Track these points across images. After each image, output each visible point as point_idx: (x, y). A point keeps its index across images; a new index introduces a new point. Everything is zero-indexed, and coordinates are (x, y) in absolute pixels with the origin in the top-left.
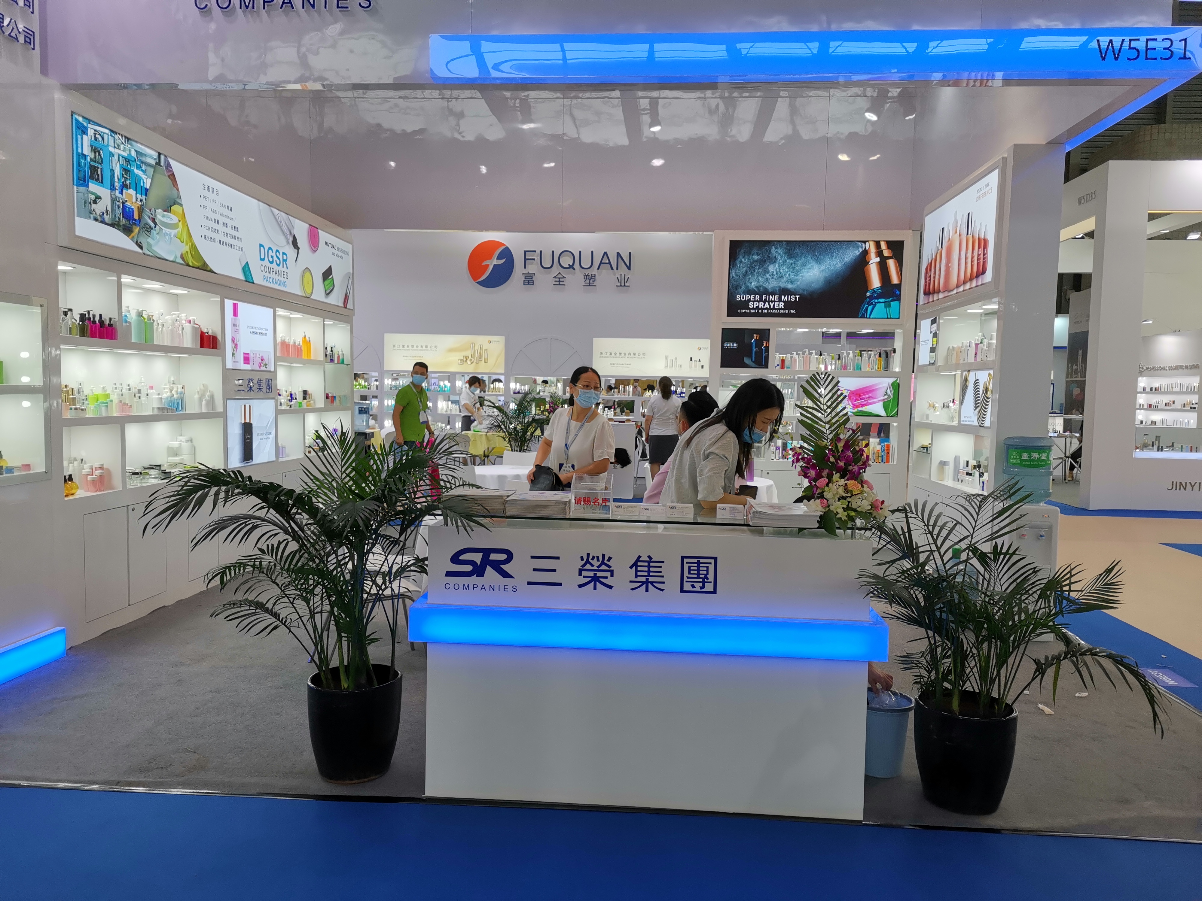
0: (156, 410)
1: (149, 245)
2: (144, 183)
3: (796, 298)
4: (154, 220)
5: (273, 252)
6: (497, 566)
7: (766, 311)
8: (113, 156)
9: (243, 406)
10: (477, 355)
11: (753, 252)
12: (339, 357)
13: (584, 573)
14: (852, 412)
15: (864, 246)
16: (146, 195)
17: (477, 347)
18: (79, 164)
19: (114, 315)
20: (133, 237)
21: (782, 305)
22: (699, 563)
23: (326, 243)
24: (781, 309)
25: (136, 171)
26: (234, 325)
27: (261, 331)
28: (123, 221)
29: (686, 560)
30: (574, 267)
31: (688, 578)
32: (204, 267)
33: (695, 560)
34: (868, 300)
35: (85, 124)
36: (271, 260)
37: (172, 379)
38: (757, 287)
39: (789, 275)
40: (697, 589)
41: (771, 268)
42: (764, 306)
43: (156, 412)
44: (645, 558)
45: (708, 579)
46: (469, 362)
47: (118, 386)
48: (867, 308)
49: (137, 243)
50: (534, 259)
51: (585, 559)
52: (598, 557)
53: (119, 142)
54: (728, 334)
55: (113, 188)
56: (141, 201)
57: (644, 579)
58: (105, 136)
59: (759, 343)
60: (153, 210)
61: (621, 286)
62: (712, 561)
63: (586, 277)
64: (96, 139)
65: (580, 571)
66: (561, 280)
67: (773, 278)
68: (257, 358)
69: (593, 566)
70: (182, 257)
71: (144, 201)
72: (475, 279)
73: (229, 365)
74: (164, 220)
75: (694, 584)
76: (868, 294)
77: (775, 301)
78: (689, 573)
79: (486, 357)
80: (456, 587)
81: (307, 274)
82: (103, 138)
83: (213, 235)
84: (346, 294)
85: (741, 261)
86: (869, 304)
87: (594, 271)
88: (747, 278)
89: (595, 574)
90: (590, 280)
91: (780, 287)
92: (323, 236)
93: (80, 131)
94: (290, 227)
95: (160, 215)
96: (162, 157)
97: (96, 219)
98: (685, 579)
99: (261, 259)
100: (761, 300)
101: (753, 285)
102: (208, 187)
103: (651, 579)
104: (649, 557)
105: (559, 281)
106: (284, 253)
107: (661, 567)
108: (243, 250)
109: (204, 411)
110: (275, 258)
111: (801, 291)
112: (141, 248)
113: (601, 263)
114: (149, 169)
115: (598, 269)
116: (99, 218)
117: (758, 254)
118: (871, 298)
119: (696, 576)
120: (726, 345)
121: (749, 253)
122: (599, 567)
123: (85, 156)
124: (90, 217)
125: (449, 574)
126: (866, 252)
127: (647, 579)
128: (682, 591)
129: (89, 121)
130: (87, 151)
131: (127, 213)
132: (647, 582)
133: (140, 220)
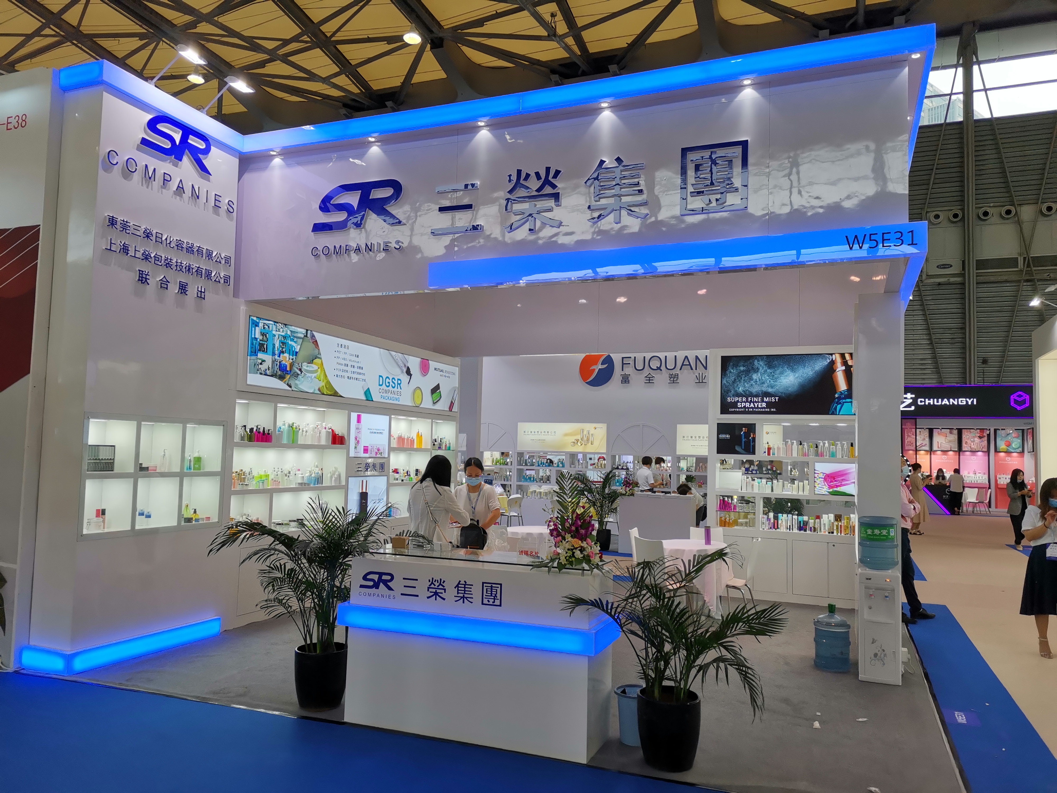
0: (297, 484)
1: (296, 385)
2: (295, 349)
3: (775, 399)
4: (300, 370)
5: (389, 379)
6: (385, 583)
7: (752, 410)
8: (275, 336)
9: (361, 481)
10: (585, 439)
11: (739, 365)
12: (446, 445)
13: (430, 590)
14: (828, 492)
15: (831, 357)
16: (296, 355)
17: (585, 432)
18: (252, 344)
19: (272, 428)
20: (285, 381)
21: (764, 405)
22: (492, 587)
23: (435, 369)
24: (764, 408)
25: (290, 343)
26: (357, 429)
27: (378, 431)
28: (279, 373)
29: (485, 585)
30: (661, 368)
31: (486, 596)
32: (336, 394)
33: (490, 585)
34: (837, 400)
35: (258, 321)
36: (388, 385)
37: (316, 464)
38: (744, 391)
39: (770, 381)
40: (491, 603)
41: (755, 376)
42: (750, 405)
43: (297, 486)
44: (462, 582)
45: (497, 597)
46: (579, 444)
47: (276, 470)
48: (836, 406)
49: (288, 385)
50: (630, 364)
51: (431, 581)
52: (438, 581)
53: (279, 327)
54: (722, 428)
55: (274, 354)
56: (292, 359)
57: (462, 595)
58: (271, 326)
59: (747, 435)
60: (300, 364)
61: (699, 382)
62: (499, 586)
63: (671, 376)
64: (264, 328)
65: (428, 588)
66: (651, 379)
67: (756, 384)
68: (375, 449)
69: (435, 585)
70: (319, 390)
71: (294, 359)
72: (584, 381)
73: (352, 454)
74: (308, 369)
75: (490, 600)
76: (837, 396)
77: (758, 402)
78: (487, 593)
79: (592, 440)
80: (365, 594)
81: (418, 391)
82: (269, 327)
83: (343, 374)
84: (452, 402)
85: (730, 372)
86: (838, 403)
87: (677, 371)
88: (736, 385)
89: (436, 591)
90: (674, 379)
91: (763, 391)
92: (432, 364)
93: (254, 325)
94: (405, 362)
95: (305, 366)
96: (309, 332)
97: (261, 374)
98: (484, 596)
99: (380, 385)
100: (747, 401)
101: (741, 390)
102: (342, 345)
103: (466, 596)
104: (465, 582)
105: (649, 380)
106: (398, 379)
107: (471, 588)
108: (366, 381)
109: (333, 484)
110: (391, 383)
111: (780, 394)
112: (290, 387)
113: (683, 365)
114: (299, 340)
115: (681, 369)
116: (263, 373)
117: (744, 366)
118: (839, 398)
119: (490, 595)
120: (720, 436)
121: (735, 366)
122: (438, 586)
123: (256, 339)
124: (257, 373)
125: (362, 586)
126: (833, 363)
127: (464, 595)
128: (483, 604)
129: (260, 319)
130: (258, 335)
131: (282, 368)
132: (463, 597)
133: (290, 371)
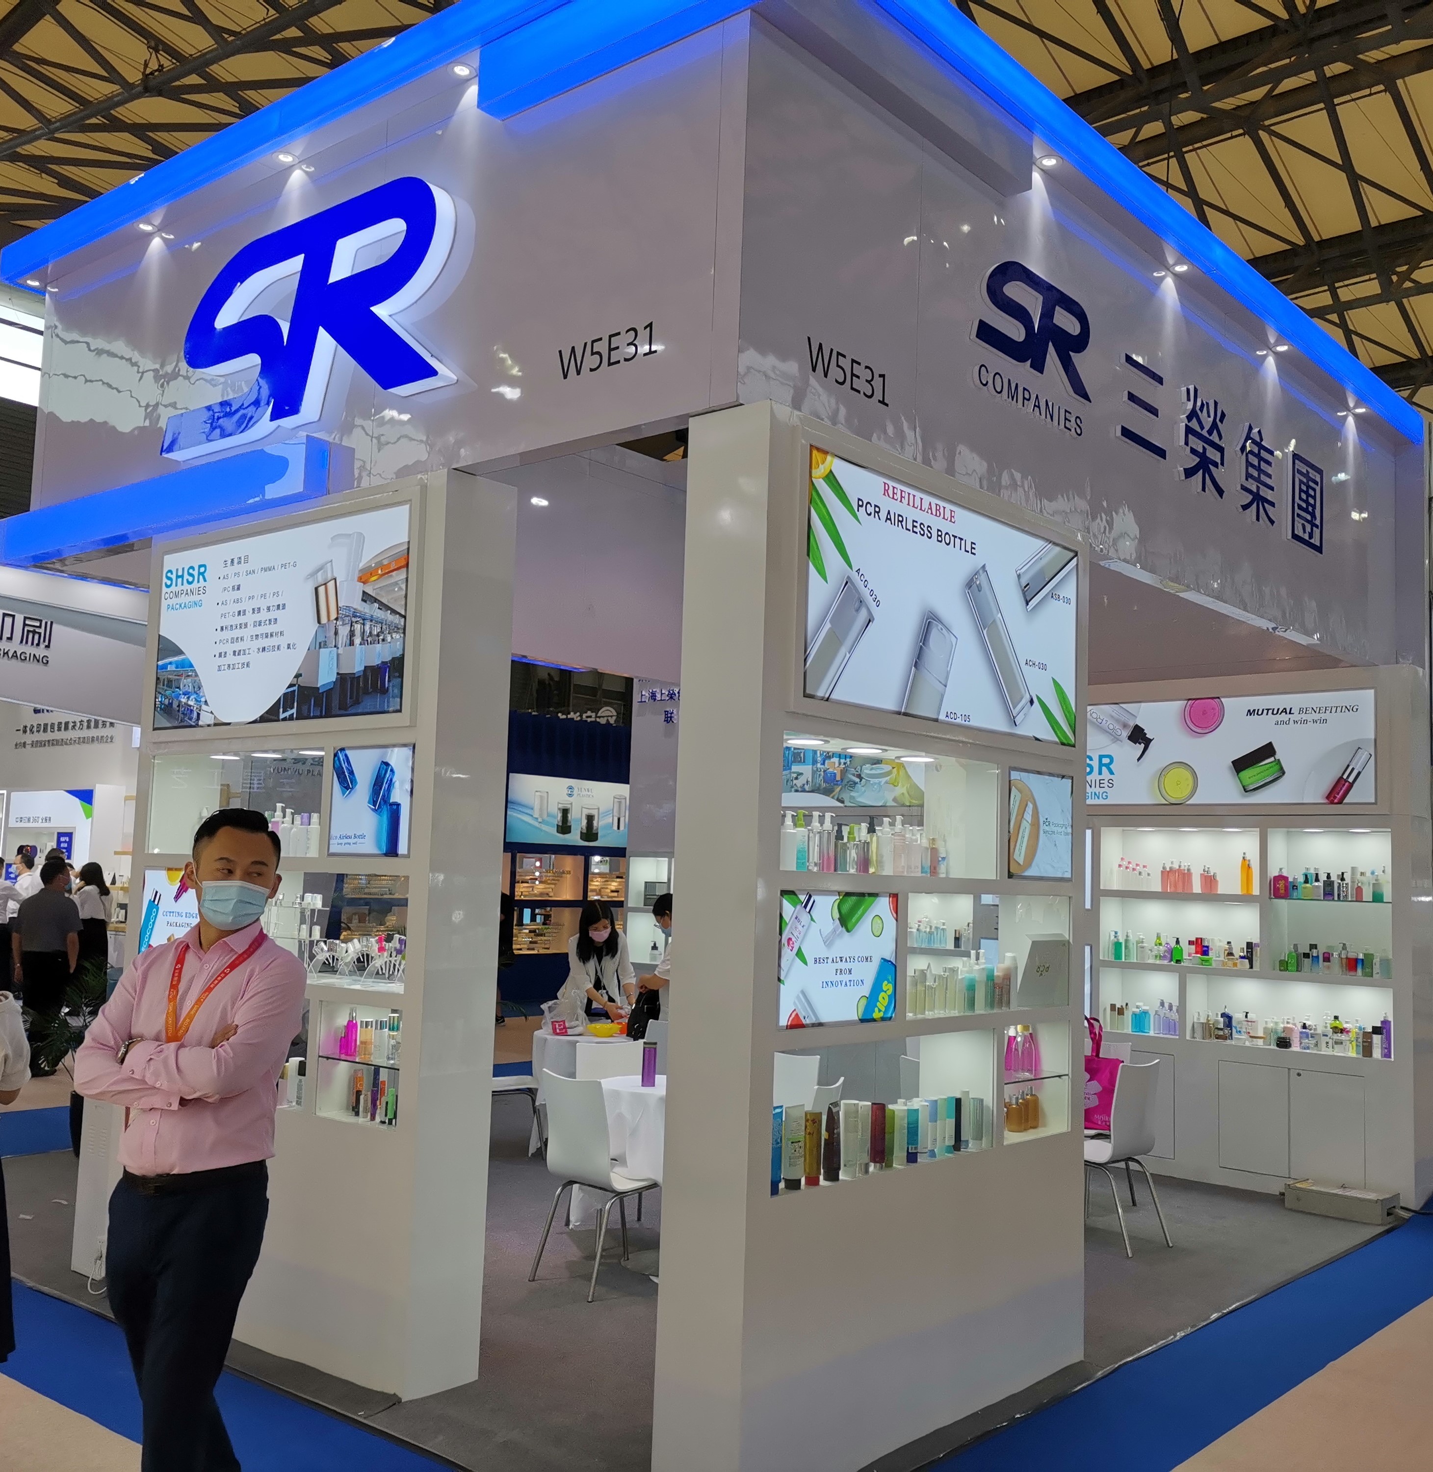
1: (852, 798)
4: (859, 777)
20: (835, 795)
23: (1249, 712)
28: (824, 785)
55: (816, 762)
56: (845, 764)
60: (859, 767)
70: (894, 800)
71: (848, 763)
74: (874, 772)
81: (1177, 771)
84: (1342, 780)
94: (1124, 718)
95: (867, 769)
97: (797, 791)
106: (1103, 756)
112: (842, 802)
116: (800, 789)
124: (791, 791)
131: (829, 778)
133: (842, 780)
